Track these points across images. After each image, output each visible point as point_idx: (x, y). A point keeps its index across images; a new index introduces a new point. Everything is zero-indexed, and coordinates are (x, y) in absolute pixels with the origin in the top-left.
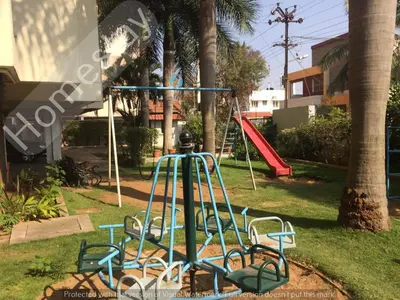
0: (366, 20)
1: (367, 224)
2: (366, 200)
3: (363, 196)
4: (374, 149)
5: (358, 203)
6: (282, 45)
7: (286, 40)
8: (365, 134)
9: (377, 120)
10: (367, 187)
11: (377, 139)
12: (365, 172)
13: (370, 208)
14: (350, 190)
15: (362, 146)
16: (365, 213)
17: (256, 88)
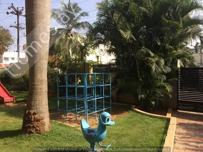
0: (33, 14)
1: (36, 130)
2: (36, 116)
3: (34, 114)
4: (40, 87)
5: (31, 118)
6: (16, 27)
7: (18, 25)
8: (35, 79)
9: (42, 71)
10: (36, 108)
11: (42, 81)
12: (35, 100)
13: (38, 120)
14: (27, 111)
15: (34, 85)
16: (35, 124)
17: (6, 51)
